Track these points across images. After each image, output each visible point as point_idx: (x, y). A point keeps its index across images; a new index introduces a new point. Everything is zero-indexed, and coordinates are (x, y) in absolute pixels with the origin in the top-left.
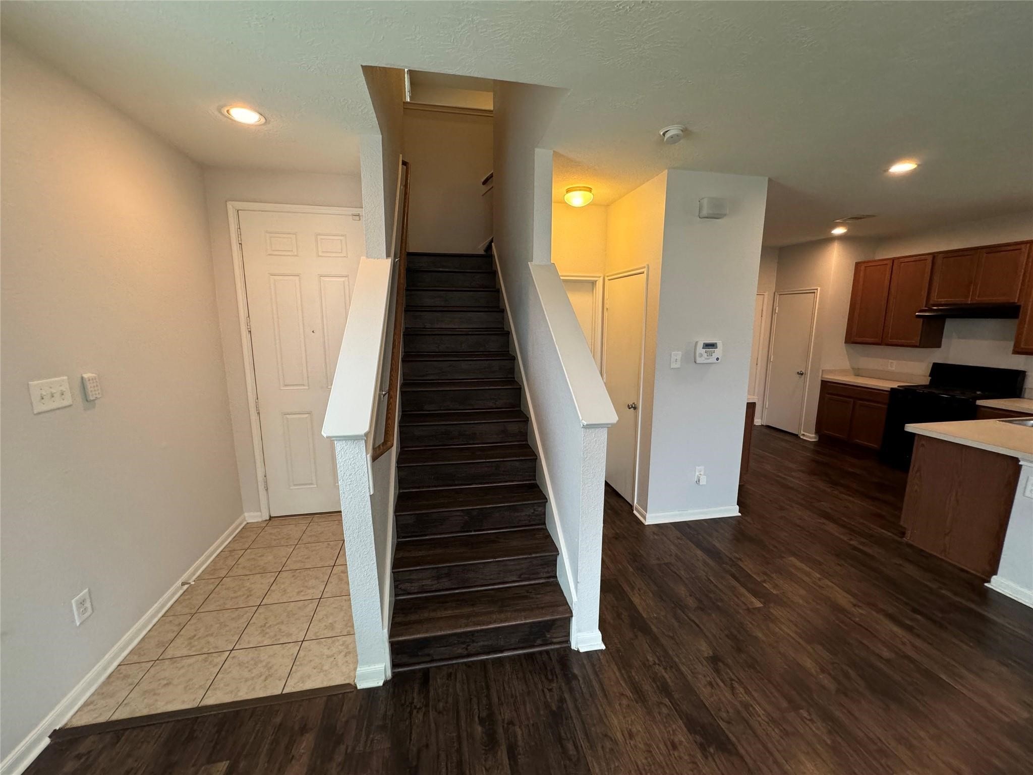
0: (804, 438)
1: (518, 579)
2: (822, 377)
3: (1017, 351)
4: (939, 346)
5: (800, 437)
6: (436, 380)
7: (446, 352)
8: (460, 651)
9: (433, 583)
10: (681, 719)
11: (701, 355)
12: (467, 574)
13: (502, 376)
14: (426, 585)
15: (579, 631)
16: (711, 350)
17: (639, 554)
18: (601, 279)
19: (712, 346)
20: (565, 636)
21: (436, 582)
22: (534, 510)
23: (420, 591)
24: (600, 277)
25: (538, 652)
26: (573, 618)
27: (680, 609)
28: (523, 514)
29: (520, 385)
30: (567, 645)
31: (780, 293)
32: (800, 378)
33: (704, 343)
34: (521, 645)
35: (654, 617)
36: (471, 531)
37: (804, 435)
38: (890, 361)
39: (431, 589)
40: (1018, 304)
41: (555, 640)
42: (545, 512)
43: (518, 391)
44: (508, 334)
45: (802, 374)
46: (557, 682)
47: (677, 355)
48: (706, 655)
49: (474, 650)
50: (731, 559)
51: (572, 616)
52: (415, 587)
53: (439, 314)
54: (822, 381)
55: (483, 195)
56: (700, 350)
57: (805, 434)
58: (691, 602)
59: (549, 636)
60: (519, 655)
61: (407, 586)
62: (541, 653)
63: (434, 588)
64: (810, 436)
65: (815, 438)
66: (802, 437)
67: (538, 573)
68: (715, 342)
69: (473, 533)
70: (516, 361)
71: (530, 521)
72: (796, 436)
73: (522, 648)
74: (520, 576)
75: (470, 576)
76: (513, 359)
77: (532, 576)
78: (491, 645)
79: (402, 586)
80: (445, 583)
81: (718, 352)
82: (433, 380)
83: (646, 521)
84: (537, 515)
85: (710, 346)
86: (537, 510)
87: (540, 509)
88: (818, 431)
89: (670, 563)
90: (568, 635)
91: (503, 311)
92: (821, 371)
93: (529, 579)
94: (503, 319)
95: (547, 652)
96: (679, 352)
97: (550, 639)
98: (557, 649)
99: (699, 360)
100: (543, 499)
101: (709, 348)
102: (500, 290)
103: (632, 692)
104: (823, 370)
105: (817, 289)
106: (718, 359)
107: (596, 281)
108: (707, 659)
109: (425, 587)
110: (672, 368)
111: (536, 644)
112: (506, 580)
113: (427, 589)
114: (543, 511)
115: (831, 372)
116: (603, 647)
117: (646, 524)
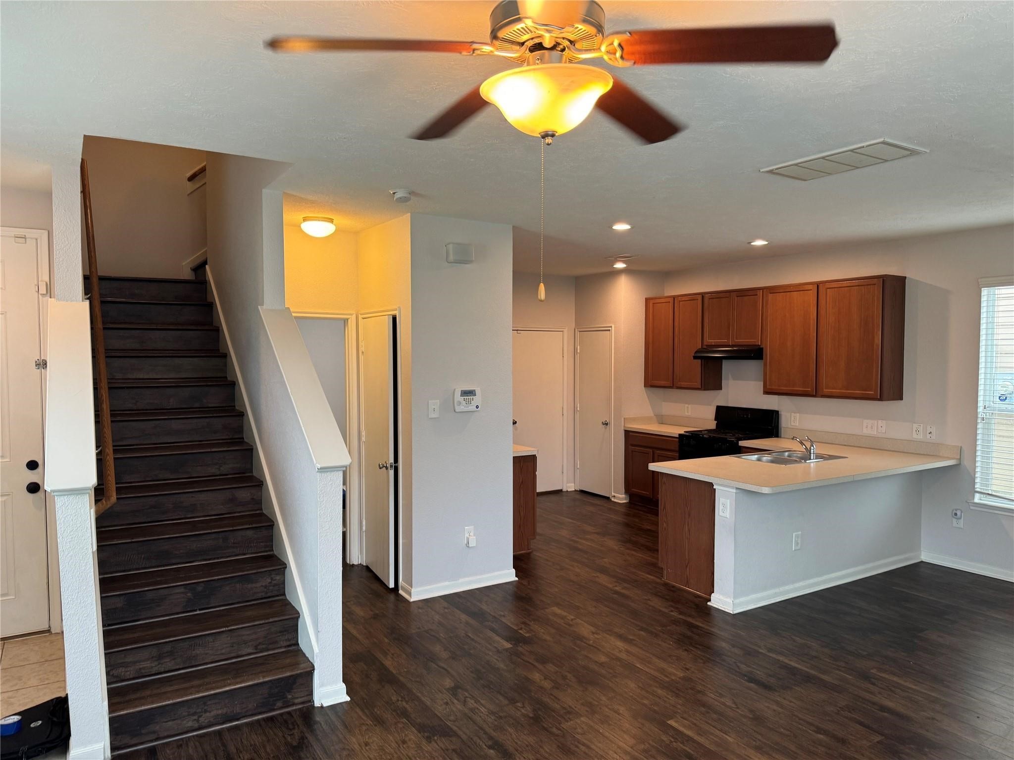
0: (615, 500)
1: (255, 651)
2: (624, 426)
3: (767, 392)
4: (721, 388)
5: (611, 500)
6: (137, 445)
7: (146, 410)
8: (190, 724)
9: (153, 665)
10: (414, 727)
11: (459, 403)
12: (194, 650)
13: (227, 437)
14: (144, 668)
15: (322, 685)
16: (469, 397)
17: (399, 627)
18: (354, 317)
19: (471, 393)
20: (307, 695)
21: (156, 663)
22: (272, 579)
23: (137, 676)
24: (351, 315)
25: (278, 715)
26: (315, 671)
27: (432, 661)
28: (258, 585)
29: (252, 446)
30: (310, 704)
31: (579, 330)
32: (606, 428)
33: (462, 391)
34: (259, 710)
35: (404, 671)
36: (196, 610)
37: (614, 496)
38: (686, 405)
39: (151, 672)
40: (761, 347)
41: (296, 701)
42: (284, 581)
43: (249, 452)
44: (233, 384)
45: (607, 424)
46: (298, 728)
47: (435, 404)
48: (448, 687)
49: (206, 721)
50: (494, 617)
51: (314, 670)
52: (131, 671)
53: (133, 361)
54: (626, 431)
55: (188, 195)
56: (458, 397)
57: (616, 495)
58: (445, 655)
59: (290, 697)
60: (258, 721)
61: (121, 671)
62: (281, 715)
63: (154, 671)
64: (620, 497)
65: (626, 500)
66: (613, 499)
67: (276, 642)
68: (474, 389)
69: (198, 612)
70: (245, 418)
71: (267, 593)
72: (608, 498)
73: (260, 713)
74: (256, 647)
75: (198, 652)
76: (242, 415)
77: (271, 646)
78: (226, 713)
79: (115, 672)
80: (168, 663)
81: (477, 400)
82: (133, 445)
83: (411, 597)
84: (275, 585)
85: (468, 393)
86: (274, 579)
87: (278, 578)
88: (627, 490)
89: (430, 629)
90: (311, 693)
91: (225, 356)
92: (623, 419)
93: (268, 650)
94: (226, 365)
95: (289, 713)
96: (437, 401)
97: (291, 701)
98: (300, 709)
99: (458, 409)
100: (281, 567)
101: (468, 396)
102: (220, 328)
103: (371, 721)
104: (624, 418)
105: (611, 327)
106: (477, 407)
107: (347, 319)
108: (448, 690)
109: (143, 671)
110: (430, 418)
111: (275, 708)
112: (240, 653)
113: (146, 673)
114: (282, 579)
115: (634, 420)
116: (348, 699)
117: (412, 600)
